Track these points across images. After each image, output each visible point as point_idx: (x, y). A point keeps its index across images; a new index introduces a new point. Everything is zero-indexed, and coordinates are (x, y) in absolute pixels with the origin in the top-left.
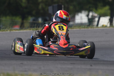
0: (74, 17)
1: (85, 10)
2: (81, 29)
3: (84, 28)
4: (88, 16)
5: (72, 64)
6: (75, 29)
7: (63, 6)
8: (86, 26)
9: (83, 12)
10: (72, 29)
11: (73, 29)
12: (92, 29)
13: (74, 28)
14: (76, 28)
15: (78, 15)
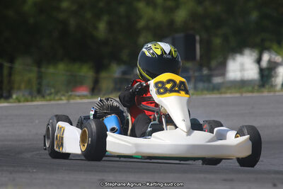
0: (223, 66)
1: (252, 46)
2: (244, 95)
3: (252, 92)
4: (259, 61)
5: (225, 180)
6: (228, 95)
7: (198, 38)
8: (256, 88)
9: (247, 52)
10: (221, 93)
11: (223, 96)
12: (272, 94)
13: (225, 93)
14: (231, 93)
15: (234, 59)
